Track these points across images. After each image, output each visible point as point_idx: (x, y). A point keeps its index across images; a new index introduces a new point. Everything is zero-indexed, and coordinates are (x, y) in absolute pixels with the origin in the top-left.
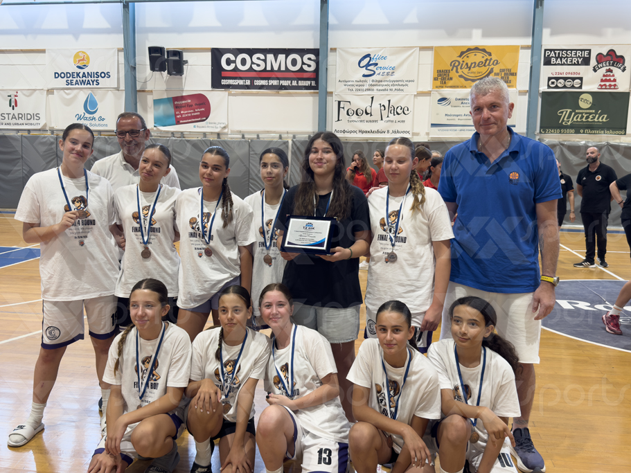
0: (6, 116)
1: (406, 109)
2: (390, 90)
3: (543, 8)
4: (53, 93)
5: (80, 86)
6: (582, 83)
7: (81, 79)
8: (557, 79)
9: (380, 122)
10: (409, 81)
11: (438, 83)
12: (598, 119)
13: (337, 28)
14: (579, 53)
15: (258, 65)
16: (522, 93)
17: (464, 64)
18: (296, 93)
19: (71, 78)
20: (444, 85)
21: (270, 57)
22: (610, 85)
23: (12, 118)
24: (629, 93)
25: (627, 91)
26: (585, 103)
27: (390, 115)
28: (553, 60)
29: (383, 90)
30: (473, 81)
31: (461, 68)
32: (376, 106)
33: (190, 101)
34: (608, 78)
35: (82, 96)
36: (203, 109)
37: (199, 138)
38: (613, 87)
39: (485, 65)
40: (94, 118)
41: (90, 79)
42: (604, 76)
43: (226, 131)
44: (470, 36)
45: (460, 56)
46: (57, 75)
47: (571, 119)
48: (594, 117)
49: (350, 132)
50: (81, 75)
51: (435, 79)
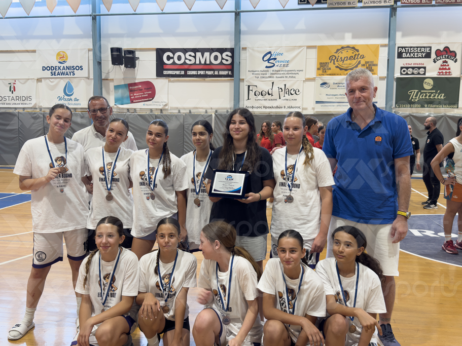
0: (7, 98)
1: (297, 90)
2: (286, 77)
3: (396, 17)
4: (41, 81)
5: (61, 76)
6: (425, 71)
7: (62, 71)
8: (407, 68)
9: (278, 100)
10: (300, 71)
11: (321, 72)
12: (438, 97)
13: (246, 33)
14: (423, 50)
15: (190, 60)
16: (381, 79)
17: (340, 58)
18: (218, 80)
19: (54, 71)
20: (325, 73)
21: (199, 54)
22: (446, 72)
23: (12, 99)
24: (460, 78)
25: (459, 76)
26: (428, 85)
27: (287, 95)
28: (404, 55)
29: (281, 77)
30: (346, 70)
31: (337, 61)
32: (275, 89)
33: (140, 86)
34: (444, 67)
35: (63, 83)
36: (150, 92)
37: (147, 113)
38: (448, 74)
39: (354, 59)
40: (71, 99)
41: (68, 71)
42: (441, 66)
43: (167, 107)
44: (343, 38)
45: (336, 53)
46: (44, 69)
47: (418, 97)
48: (435, 96)
49: (258, 107)
50: (61, 68)
51: (318, 69)
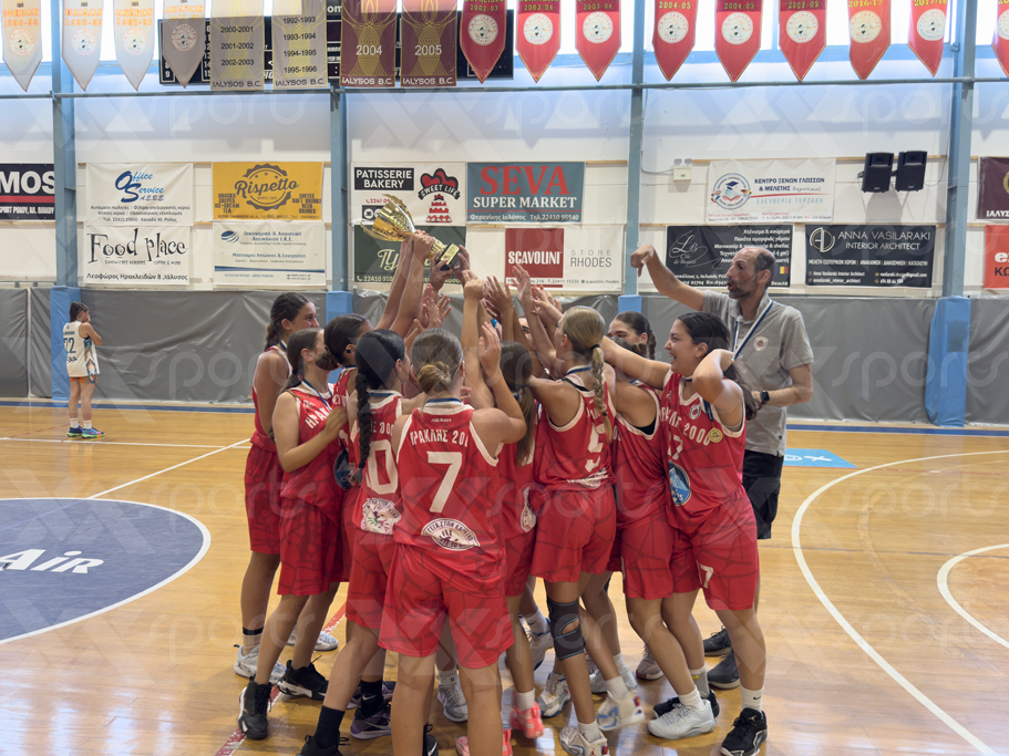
1: (181, 245)
2: (159, 219)
3: (339, 111)
9: (148, 263)
10: (184, 208)
11: (221, 211)
13: (87, 136)
14: (399, 174)
16: (324, 227)
17: (253, 186)
20: (229, 214)
21: (1, 175)
22: (441, 217)
24: (465, 228)
25: (463, 225)
27: (161, 254)
28: (367, 182)
29: (150, 220)
31: (249, 192)
32: (141, 241)
34: (438, 207)
38: (445, 220)
39: (279, 188)
42: (433, 204)
44: (258, 149)
45: (246, 176)
49: (110, 277)
51: (217, 206)
